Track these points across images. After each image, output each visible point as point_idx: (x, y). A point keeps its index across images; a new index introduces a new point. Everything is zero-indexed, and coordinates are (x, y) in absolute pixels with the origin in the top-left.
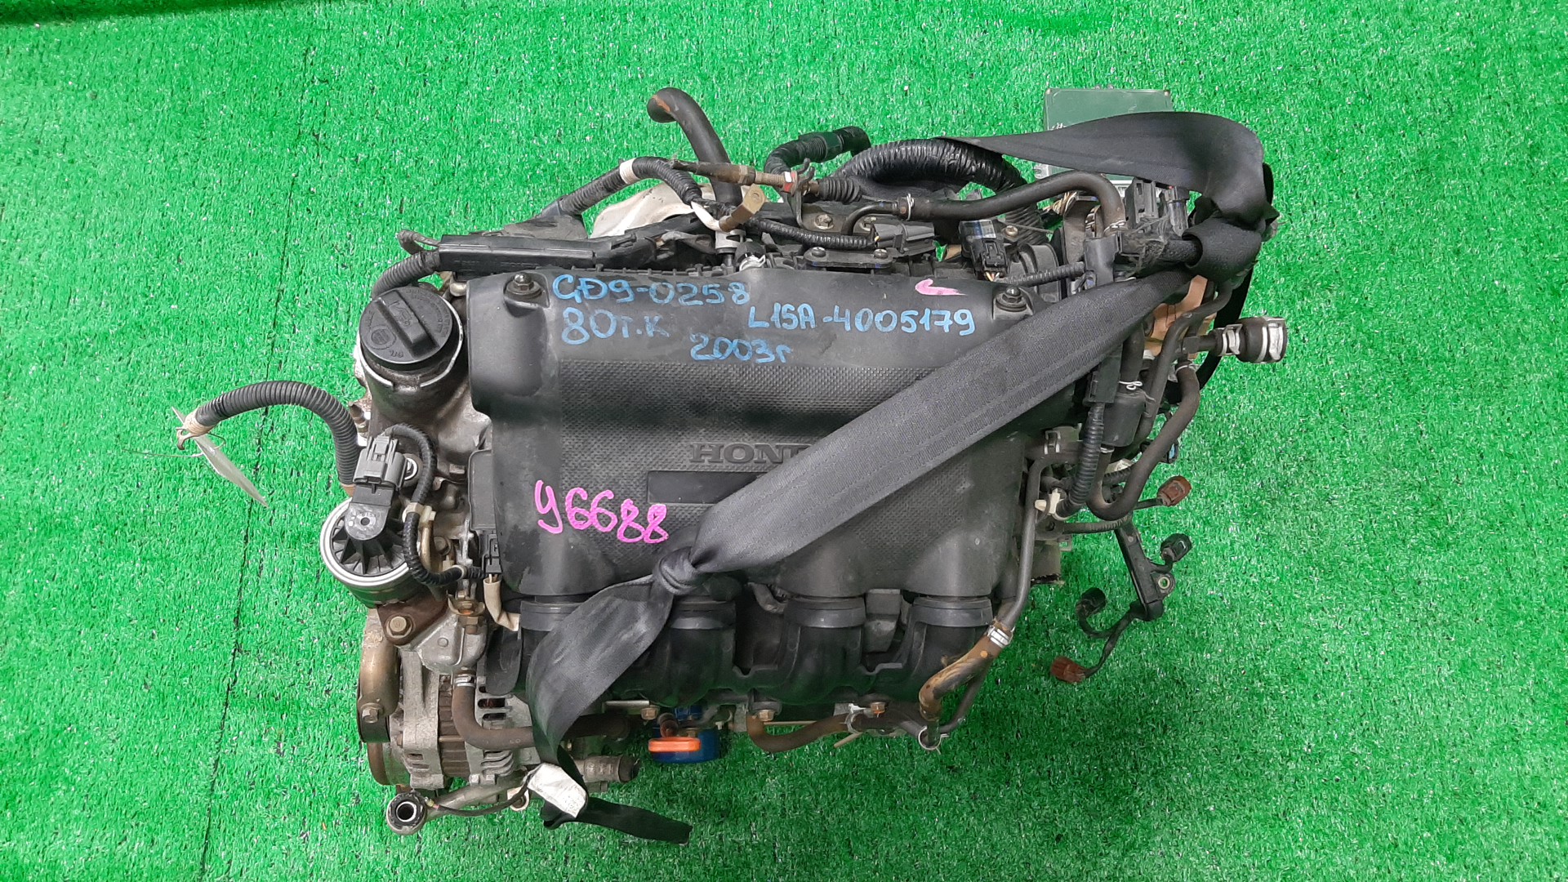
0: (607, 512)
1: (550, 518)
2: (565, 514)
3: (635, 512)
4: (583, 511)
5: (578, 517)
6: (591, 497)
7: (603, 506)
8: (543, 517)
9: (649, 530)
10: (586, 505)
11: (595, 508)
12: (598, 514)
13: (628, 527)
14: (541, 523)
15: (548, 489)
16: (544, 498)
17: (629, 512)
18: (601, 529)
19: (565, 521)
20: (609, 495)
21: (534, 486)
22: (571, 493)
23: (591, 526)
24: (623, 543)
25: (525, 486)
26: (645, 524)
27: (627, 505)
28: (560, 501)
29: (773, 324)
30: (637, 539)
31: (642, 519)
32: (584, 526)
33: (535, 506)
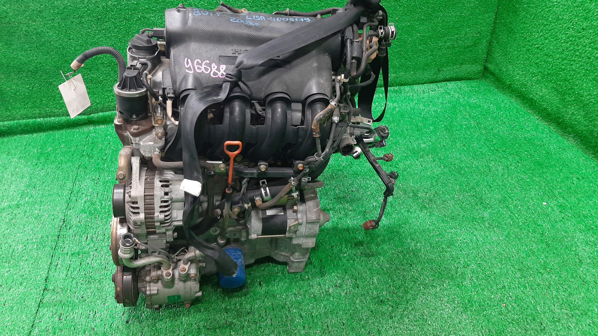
0: (207, 67)
1: (189, 69)
2: (194, 67)
3: (216, 67)
4: (200, 67)
5: (198, 68)
6: (202, 62)
7: (206, 65)
8: (187, 68)
9: (221, 73)
10: (201, 65)
11: (203, 66)
12: (205, 68)
13: (214, 72)
14: (187, 71)
15: (189, 60)
16: (188, 63)
17: (214, 67)
18: (205, 72)
19: (194, 69)
20: (208, 62)
21: (184, 60)
22: (196, 61)
23: (203, 71)
24: (213, 77)
25: (182, 61)
26: (219, 71)
27: (213, 65)
28: (193, 63)
29: (253, 19)
30: (217, 76)
31: (218, 69)
32: (200, 71)
33: (185, 66)
